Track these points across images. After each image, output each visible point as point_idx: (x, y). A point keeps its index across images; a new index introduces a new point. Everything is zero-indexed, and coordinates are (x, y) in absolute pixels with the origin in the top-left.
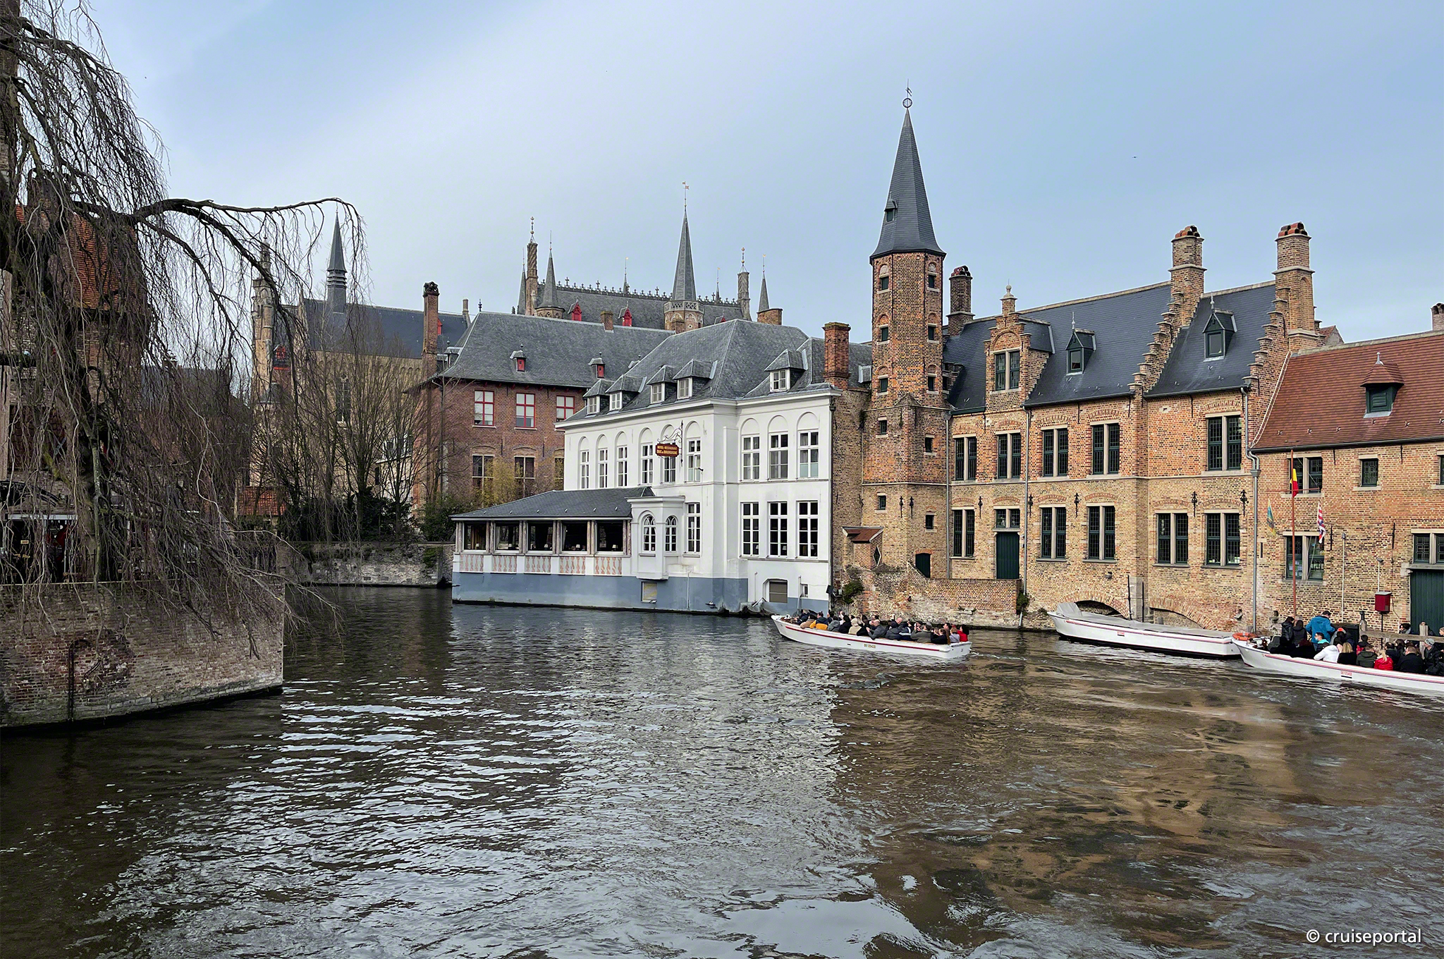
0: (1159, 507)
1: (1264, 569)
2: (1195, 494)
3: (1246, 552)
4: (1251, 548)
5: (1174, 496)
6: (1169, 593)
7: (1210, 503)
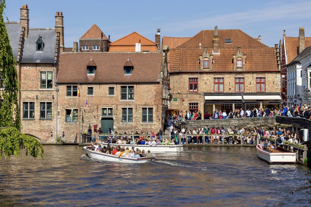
0: (25, 100)
1: (60, 119)
2: (37, 96)
3: (54, 114)
4: (56, 113)
5: (30, 96)
6: (28, 128)
7: (42, 99)
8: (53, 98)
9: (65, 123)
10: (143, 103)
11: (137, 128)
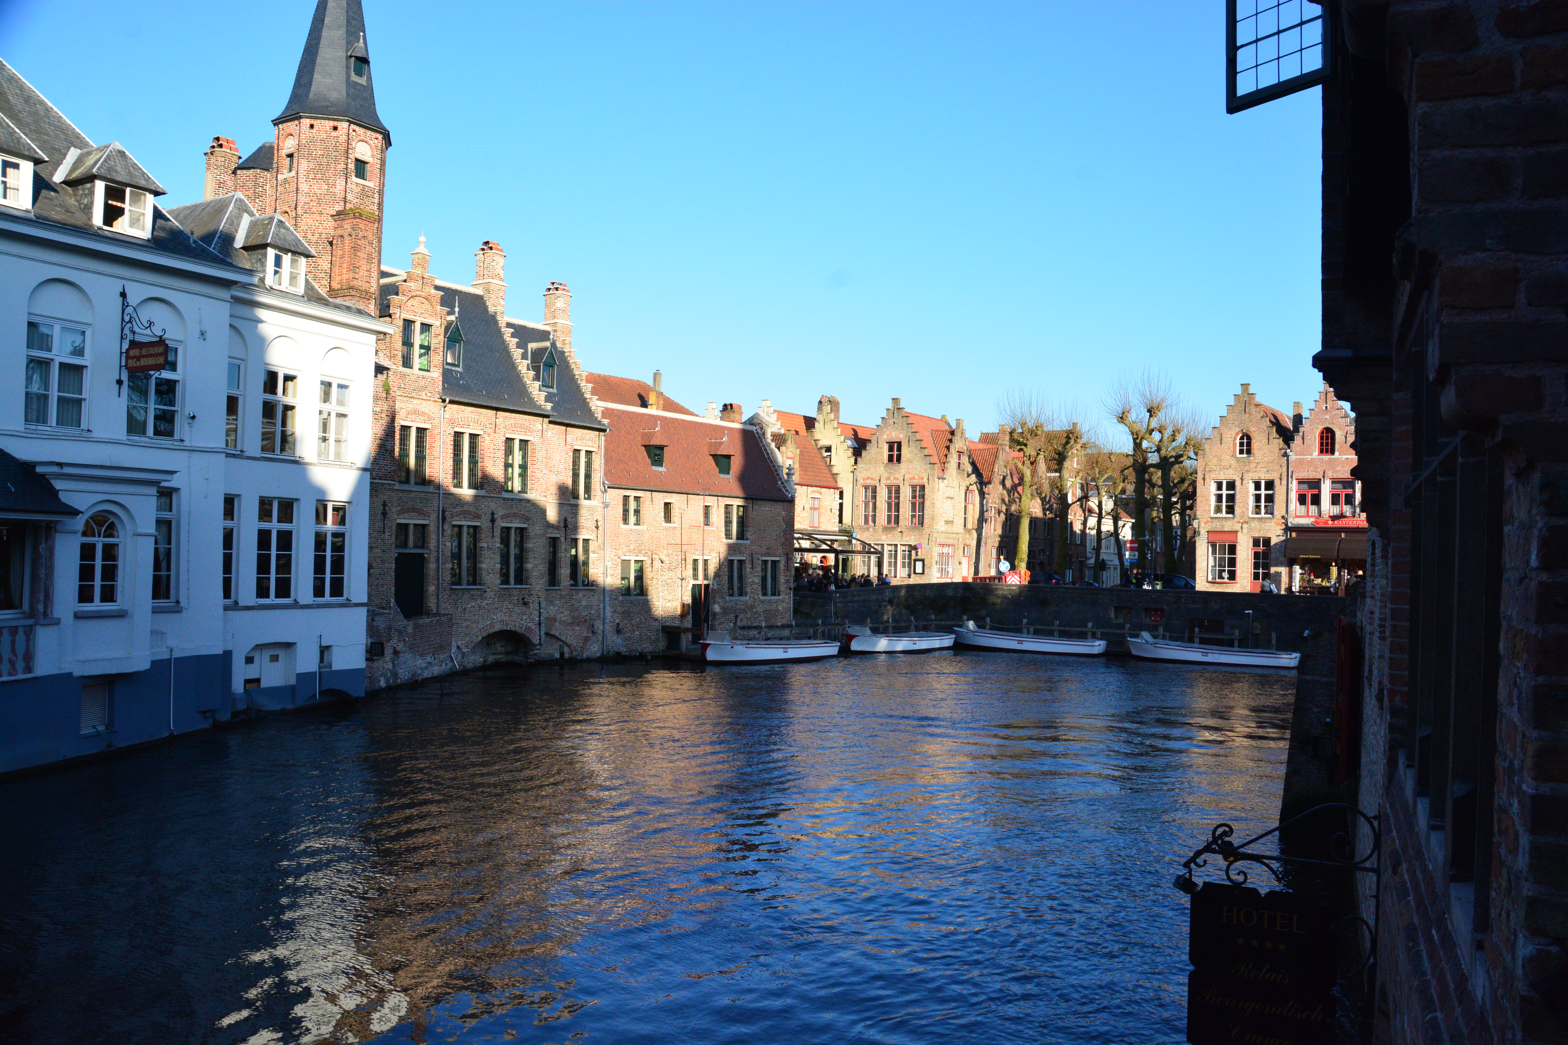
2: (566, 520)
3: (597, 573)
4: (601, 570)
5: (551, 520)
7: (575, 529)
8: (597, 527)
9: (621, 598)
10: (764, 550)
11: (754, 610)
